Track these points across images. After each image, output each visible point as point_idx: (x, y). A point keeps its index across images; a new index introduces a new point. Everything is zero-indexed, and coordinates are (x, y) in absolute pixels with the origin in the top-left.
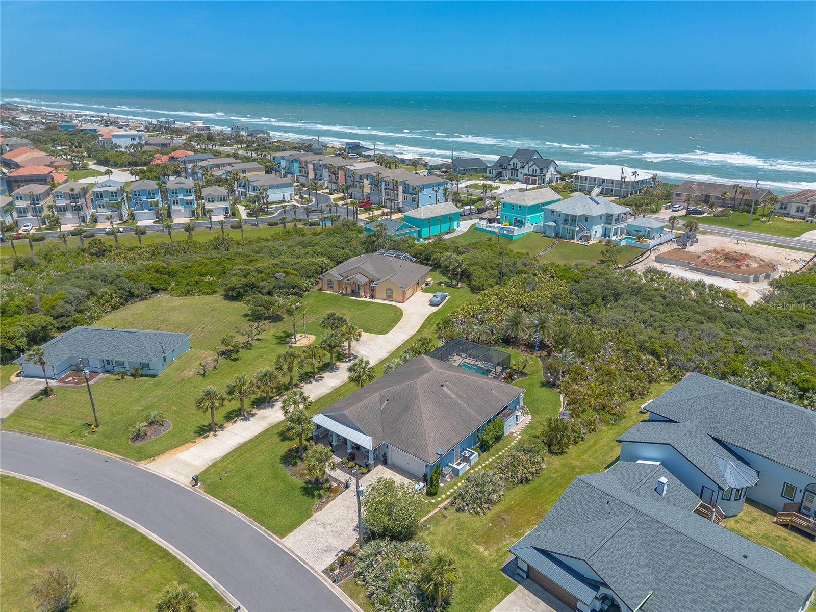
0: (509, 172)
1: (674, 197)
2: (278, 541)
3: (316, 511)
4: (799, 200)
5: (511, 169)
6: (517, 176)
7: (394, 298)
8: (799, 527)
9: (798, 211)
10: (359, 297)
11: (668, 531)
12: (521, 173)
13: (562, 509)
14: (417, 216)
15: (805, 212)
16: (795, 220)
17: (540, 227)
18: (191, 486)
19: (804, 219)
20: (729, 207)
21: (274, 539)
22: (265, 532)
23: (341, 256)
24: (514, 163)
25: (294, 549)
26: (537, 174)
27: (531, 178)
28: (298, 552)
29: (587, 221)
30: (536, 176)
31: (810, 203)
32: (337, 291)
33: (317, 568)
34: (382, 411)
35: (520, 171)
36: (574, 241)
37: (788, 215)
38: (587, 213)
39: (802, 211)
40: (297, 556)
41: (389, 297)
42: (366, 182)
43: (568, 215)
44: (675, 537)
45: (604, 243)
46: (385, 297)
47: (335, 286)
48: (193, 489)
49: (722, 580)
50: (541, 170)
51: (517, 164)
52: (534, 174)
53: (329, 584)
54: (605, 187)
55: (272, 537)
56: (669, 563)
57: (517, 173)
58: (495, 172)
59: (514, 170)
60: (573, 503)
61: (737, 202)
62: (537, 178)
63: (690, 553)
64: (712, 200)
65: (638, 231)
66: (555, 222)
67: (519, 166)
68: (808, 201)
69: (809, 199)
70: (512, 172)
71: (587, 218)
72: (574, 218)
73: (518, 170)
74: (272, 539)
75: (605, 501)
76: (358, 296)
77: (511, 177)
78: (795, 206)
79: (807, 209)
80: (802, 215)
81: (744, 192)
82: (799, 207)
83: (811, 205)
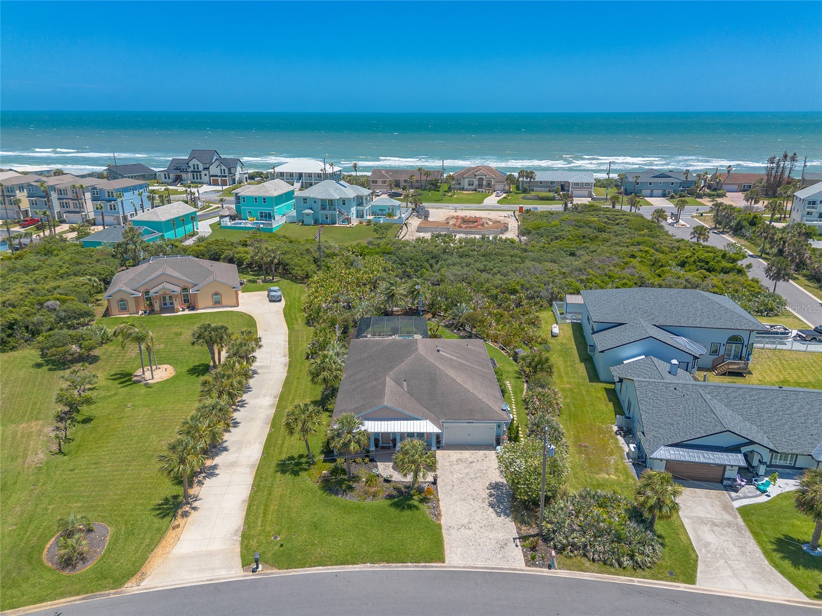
0: (190, 175)
1: (371, 184)
2: (445, 567)
4: (469, 176)
5: (192, 172)
6: (201, 179)
7: (224, 302)
8: (735, 371)
9: (469, 185)
10: (174, 312)
11: (731, 390)
12: (206, 175)
13: (648, 409)
14: (155, 219)
15: (474, 185)
16: (471, 192)
17: (293, 217)
18: (251, 573)
19: (475, 190)
20: (417, 188)
21: (436, 566)
23: (102, 272)
24: (194, 165)
25: (468, 564)
26: (227, 174)
27: (219, 179)
28: (479, 564)
29: (344, 204)
30: (226, 176)
31: (478, 177)
32: (135, 311)
33: (517, 566)
34: (408, 392)
35: (203, 173)
36: (337, 225)
37: (463, 189)
38: (343, 196)
39: (472, 184)
40: (482, 568)
41: (217, 303)
42: (22, 196)
43: (326, 200)
44: (740, 392)
45: (364, 224)
46: (211, 304)
47: (132, 305)
48: (258, 575)
49: (793, 406)
50: (229, 169)
51: (197, 165)
52: (223, 174)
53: (547, 572)
54: (304, 181)
55: (432, 567)
56: (753, 411)
57: (200, 175)
58: (172, 176)
59: (196, 172)
60: (651, 401)
61: (423, 184)
62: (227, 178)
63: (759, 398)
64: (402, 184)
65: (382, 210)
66: (311, 209)
67: (201, 167)
68: (475, 176)
69: (476, 174)
70: (193, 175)
71: (344, 201)
72: (331, 202)
73: (200, 172)
74: (434, 569)
75: (672, 389)
76: (173, 310)
77: (194, 180)
78: (466, 181)
79: (476, 183)
80: (473, 187)
81: (427, 174)
82: (469, 181)
83: (479, 179)
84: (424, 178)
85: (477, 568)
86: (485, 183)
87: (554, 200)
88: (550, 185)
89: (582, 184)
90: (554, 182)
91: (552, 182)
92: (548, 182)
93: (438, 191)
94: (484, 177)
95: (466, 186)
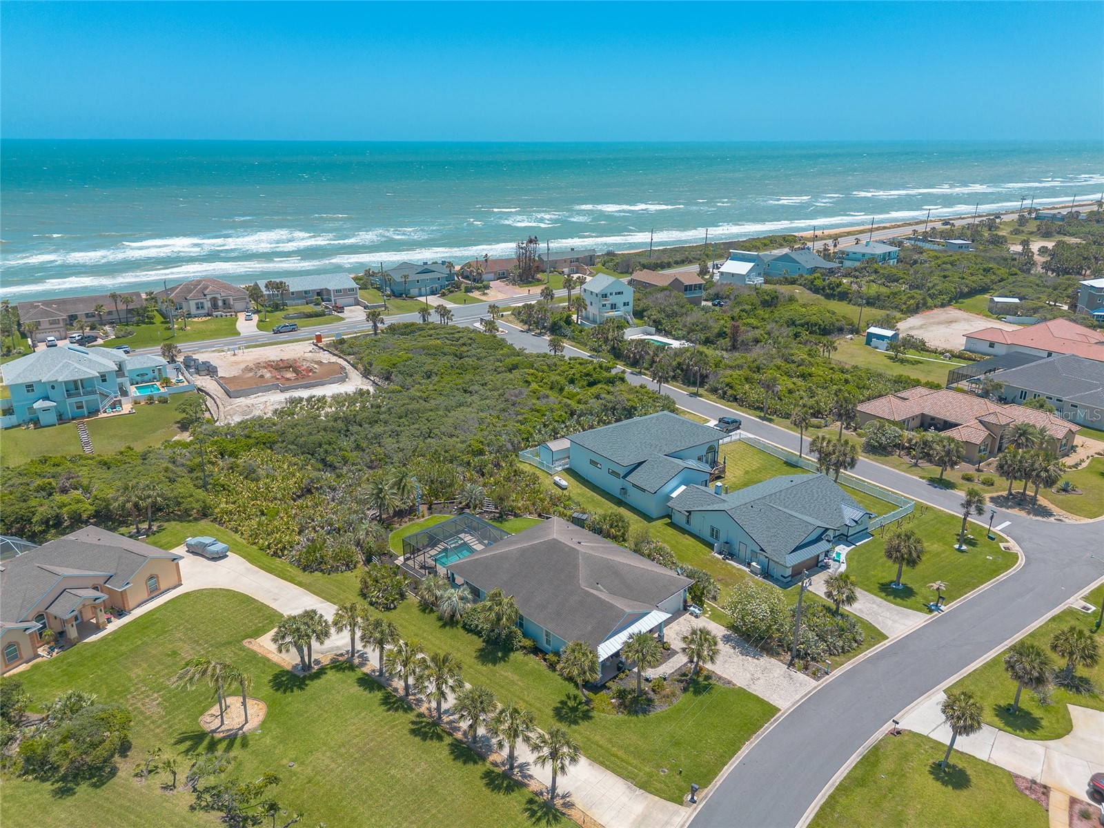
2: (785, 712)
3: (734, 685)
9: (198, 308)
15: (206, 307)
16: (204, 319)
18: (695, 805)
19: (209, 315)
20: (112, 323)
21: (780, 717)
22: (772, 724)
25: (793, 700)
29: (104, 380)
31: (209, 297)
37: (189, 316)
38: (102, 370)
39: (202, 307)
40: (801, 699)
41: (155, 592)
45: (143, 403)
48: (699, 804)
53: (831, 677)
55: (779, 717)
61: (123, 315)
65: (142, 375)
66: (47, 398)
68: (205, 295)
71: (103, 376)
72: (85, 382)
76: (98, 628)
78: (193, 304)
79: (208, 305)
80: (205, 311)
81: (127, 300)
82: (197, 304)
83: (211, 299)
84: (122, 307)
85: (798, 701)
86: (220, 303)
87: (325, 315)
88: (304, 296)
89: (345, 290)
90: (309, 291)
91: (306, 292)
92: (302, 291)
93: (153, 323)
94: (218, 296)
95: (194, 311)
